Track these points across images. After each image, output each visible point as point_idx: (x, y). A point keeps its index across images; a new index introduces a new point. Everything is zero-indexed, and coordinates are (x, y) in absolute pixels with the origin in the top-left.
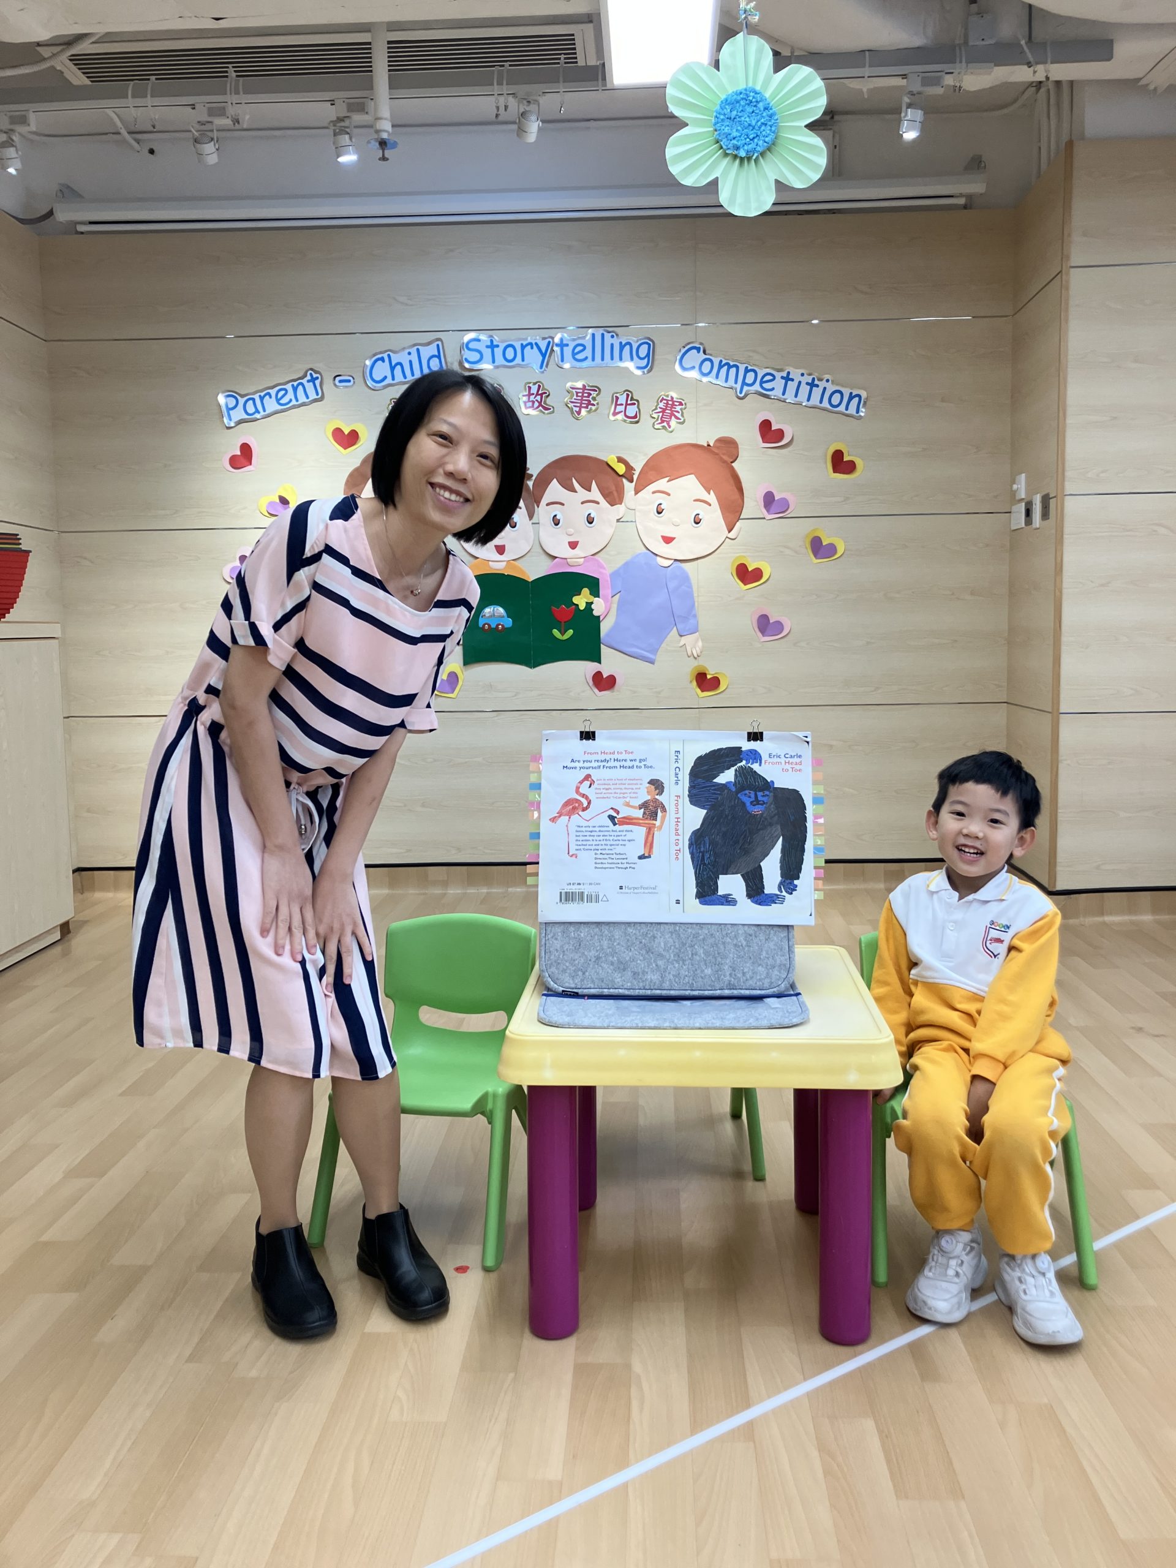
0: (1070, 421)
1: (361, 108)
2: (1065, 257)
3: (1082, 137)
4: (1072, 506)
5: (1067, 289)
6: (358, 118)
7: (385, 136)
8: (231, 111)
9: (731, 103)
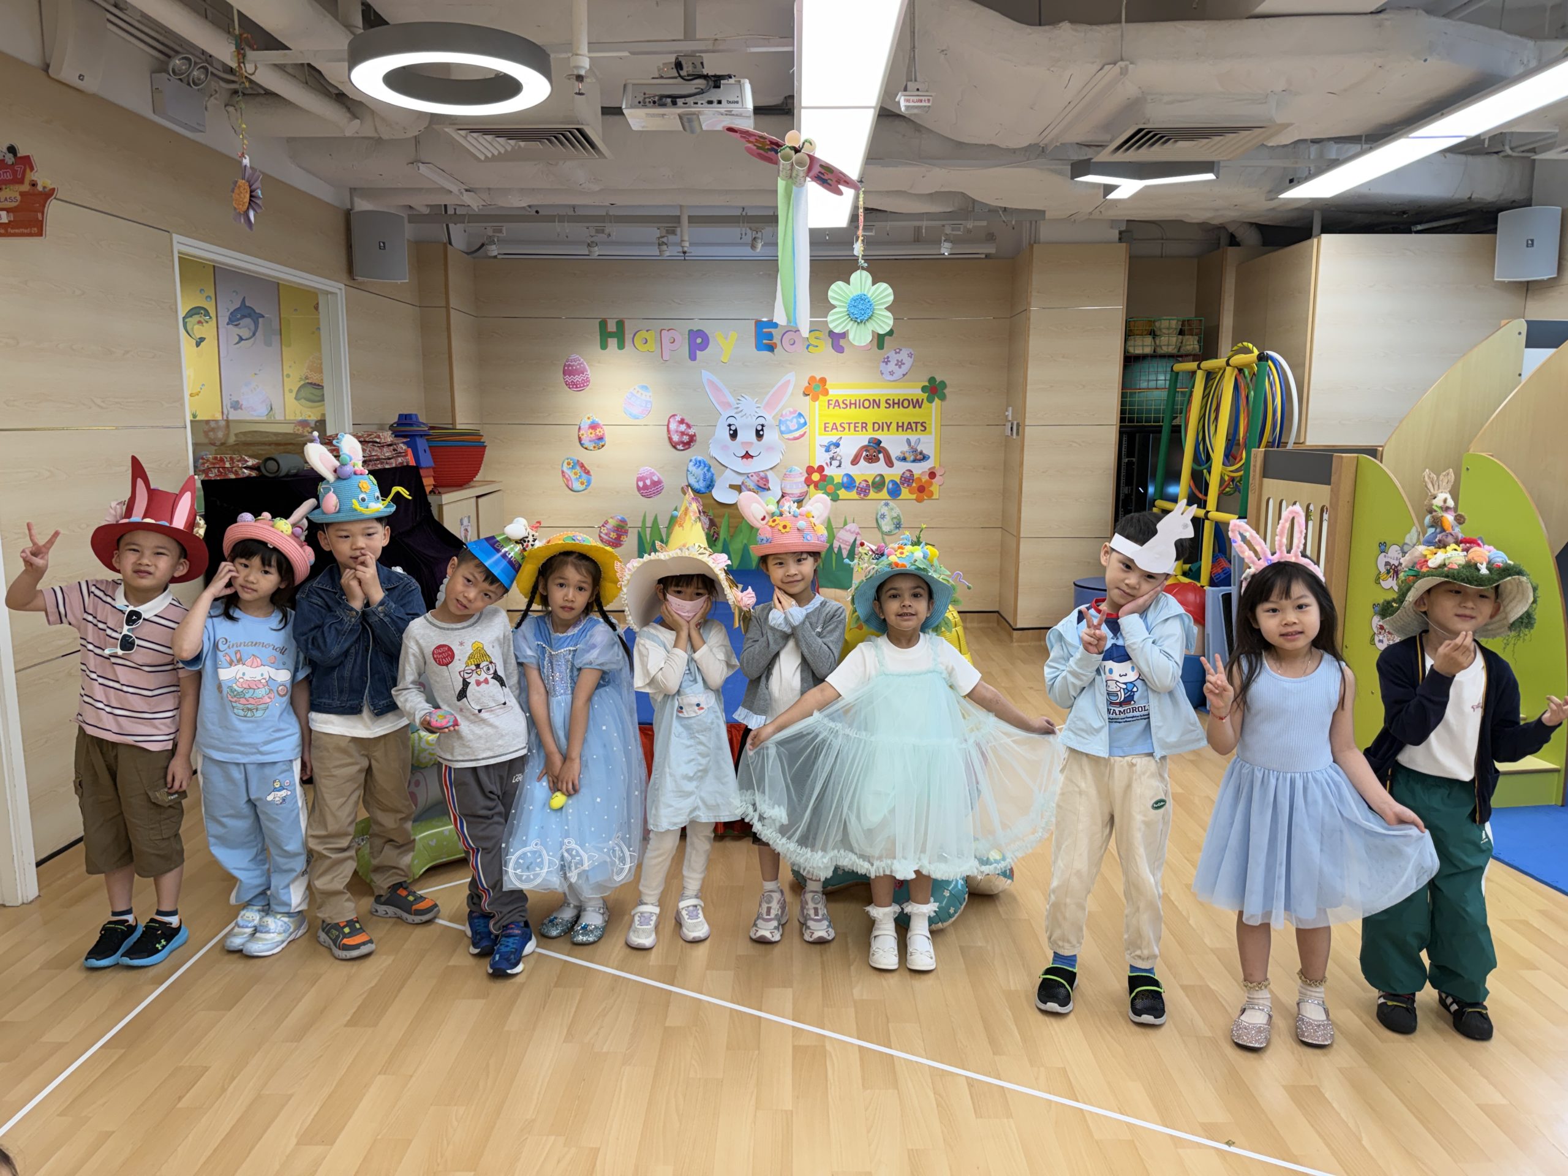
0: (1028, 388)
1: (674, 233)
2: (1029, 304)
3: (1039, 243)
4: (1028, 431)
5: (1029, 319)
6: (671, 238)
7: (686, 249)
8: (607, 231)
9: (854, 300)
